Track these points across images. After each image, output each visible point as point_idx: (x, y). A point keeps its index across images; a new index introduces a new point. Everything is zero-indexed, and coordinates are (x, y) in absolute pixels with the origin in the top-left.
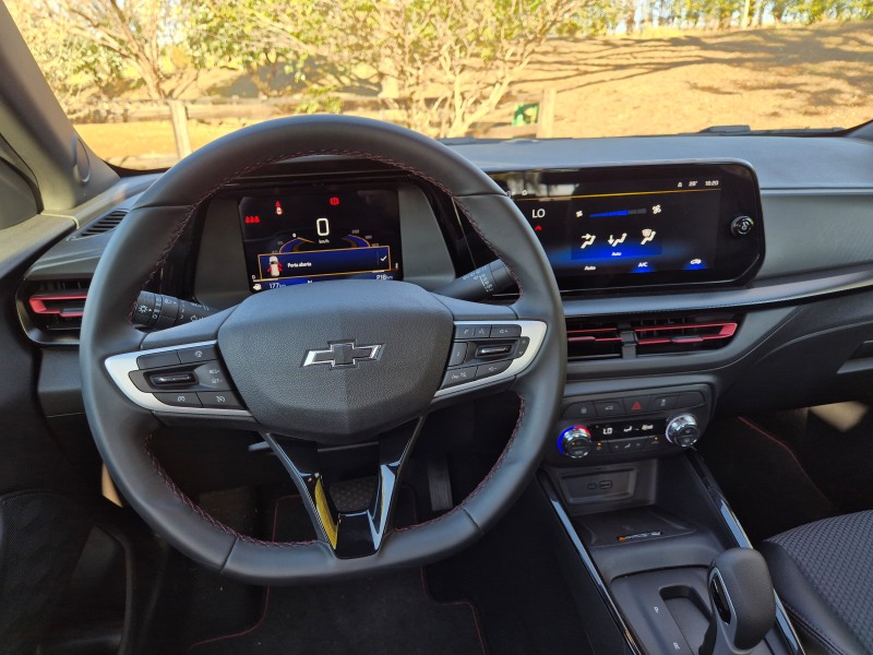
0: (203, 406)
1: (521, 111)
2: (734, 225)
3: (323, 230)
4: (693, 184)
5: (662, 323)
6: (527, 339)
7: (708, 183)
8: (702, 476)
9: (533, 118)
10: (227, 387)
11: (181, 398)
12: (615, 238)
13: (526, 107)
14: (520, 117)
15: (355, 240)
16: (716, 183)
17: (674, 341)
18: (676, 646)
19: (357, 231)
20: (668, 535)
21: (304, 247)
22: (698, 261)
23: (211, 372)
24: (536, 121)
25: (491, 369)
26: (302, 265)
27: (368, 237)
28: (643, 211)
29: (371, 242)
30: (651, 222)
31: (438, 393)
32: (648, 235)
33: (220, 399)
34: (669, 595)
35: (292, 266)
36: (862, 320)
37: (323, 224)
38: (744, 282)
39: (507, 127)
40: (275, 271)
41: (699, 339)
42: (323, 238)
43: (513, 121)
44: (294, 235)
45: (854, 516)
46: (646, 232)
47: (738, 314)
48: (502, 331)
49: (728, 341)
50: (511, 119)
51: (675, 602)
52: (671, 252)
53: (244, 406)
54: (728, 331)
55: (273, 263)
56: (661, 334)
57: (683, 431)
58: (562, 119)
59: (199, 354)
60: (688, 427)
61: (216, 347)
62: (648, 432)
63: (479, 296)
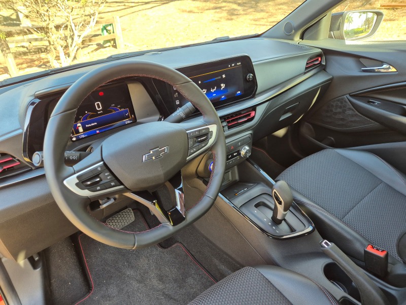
0: (107, 189)
1: (105, 28)
2: (248, 77)
3: (99, 107)
4: (233, 65)
5: (232, 117)
6: (212, 131)
7: (238, 64)
8: (253, 165)
9: (112, 31)
10: (114, 179)
11: (98, 188)
12: (213, 89)
13: (107, 25)
14: (105, 31)
15: (113, 109)
16: (240, 63)
17: (239, 122)
18: (265, 220)
19: (114, 105)
20: (249, 188)
21: (92, 116)
22: (239, 92)
23: (106, 174)
24: (113, 32)
25: (203, 145)
26: (92, 124)
27: (119, 106)
28: (220, 77)
29: (120, 108)
30: (223, 81)
31: (187, 158)
32: (223, 86)
33: (113, 184)
34: (257, 206)
35: (88, 126)
36: (285, 101)
37: (98, 105)
38: (253, 97)
39: (100, 36)
40: (81, 130)
41: (246, 119)
42: (100, 111)
43: (102, 34)
44: (86, 112)
45: (295, 164)
46: (222, 85)
47: (254, 108)
48: (203, 131)
49: (253, 118)
50: (100, 32)
51: (259, 207)
52: (231, 90)
53: (121, 184)
54: (253, 114)
55: (79, 126)
56: (233, 121)
57: (246, 152)
58: (125, 30)
59: (99, 169)
60: (247, 150)
61: (105, 164)
62: (236, 156)
63: (180, 120)
